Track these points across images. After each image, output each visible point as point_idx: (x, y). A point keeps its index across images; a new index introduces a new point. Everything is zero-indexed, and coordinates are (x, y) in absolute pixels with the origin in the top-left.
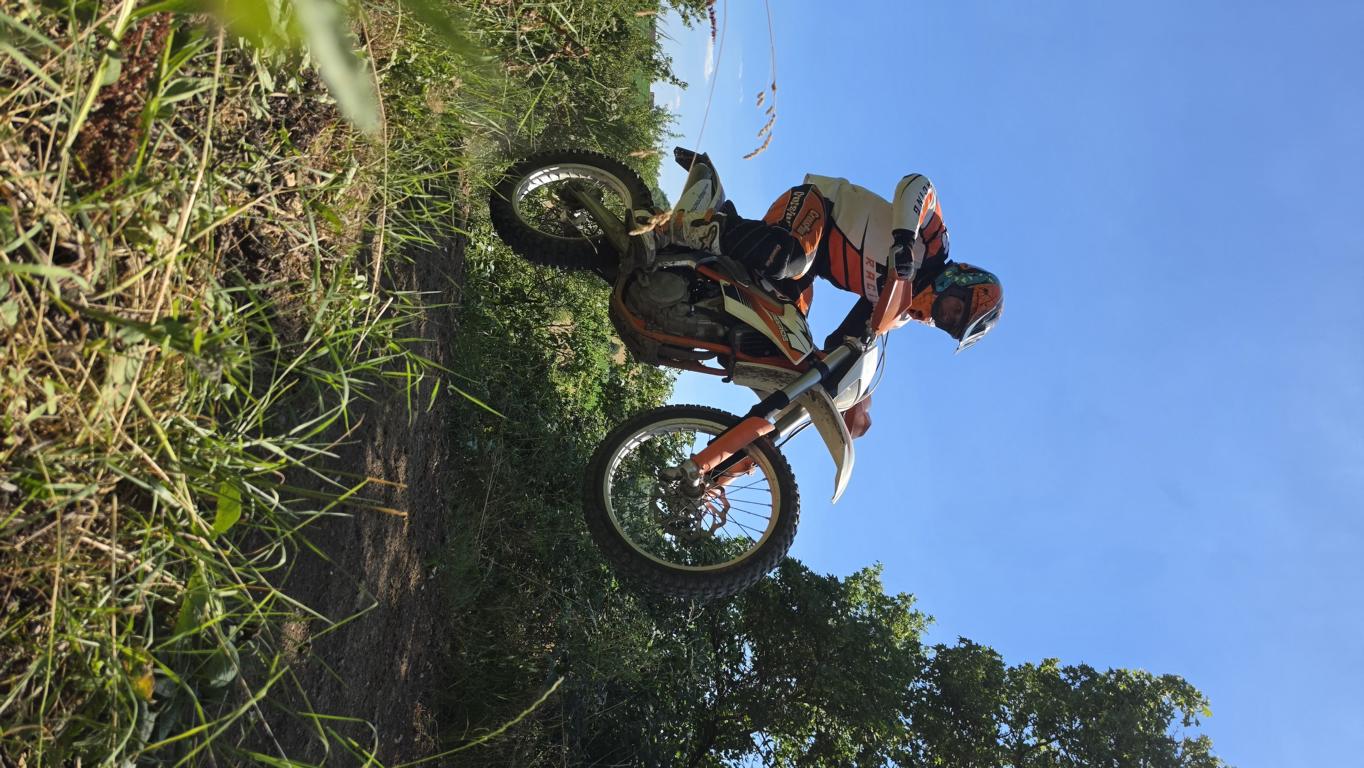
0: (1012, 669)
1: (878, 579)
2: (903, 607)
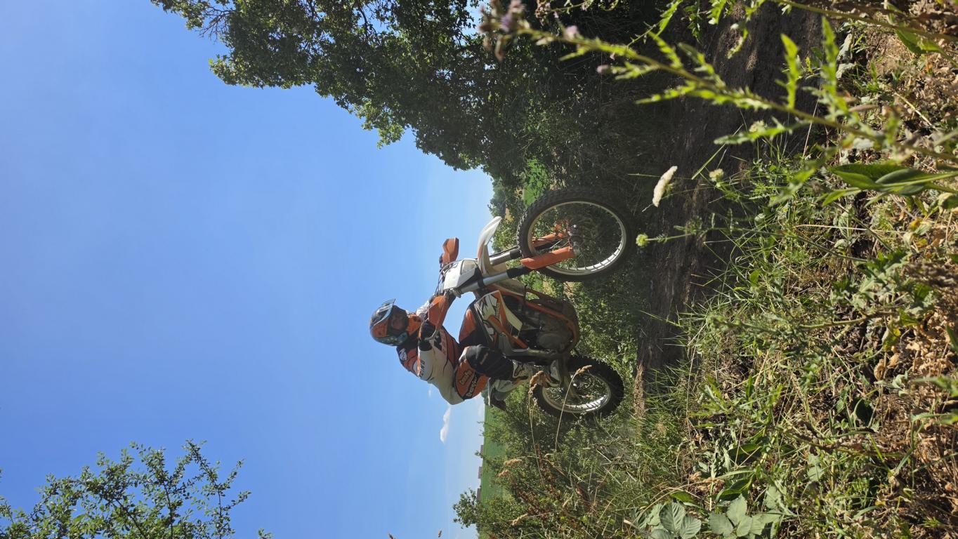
0: (310, 83)
1: (381, 138)
2: (370, 122)
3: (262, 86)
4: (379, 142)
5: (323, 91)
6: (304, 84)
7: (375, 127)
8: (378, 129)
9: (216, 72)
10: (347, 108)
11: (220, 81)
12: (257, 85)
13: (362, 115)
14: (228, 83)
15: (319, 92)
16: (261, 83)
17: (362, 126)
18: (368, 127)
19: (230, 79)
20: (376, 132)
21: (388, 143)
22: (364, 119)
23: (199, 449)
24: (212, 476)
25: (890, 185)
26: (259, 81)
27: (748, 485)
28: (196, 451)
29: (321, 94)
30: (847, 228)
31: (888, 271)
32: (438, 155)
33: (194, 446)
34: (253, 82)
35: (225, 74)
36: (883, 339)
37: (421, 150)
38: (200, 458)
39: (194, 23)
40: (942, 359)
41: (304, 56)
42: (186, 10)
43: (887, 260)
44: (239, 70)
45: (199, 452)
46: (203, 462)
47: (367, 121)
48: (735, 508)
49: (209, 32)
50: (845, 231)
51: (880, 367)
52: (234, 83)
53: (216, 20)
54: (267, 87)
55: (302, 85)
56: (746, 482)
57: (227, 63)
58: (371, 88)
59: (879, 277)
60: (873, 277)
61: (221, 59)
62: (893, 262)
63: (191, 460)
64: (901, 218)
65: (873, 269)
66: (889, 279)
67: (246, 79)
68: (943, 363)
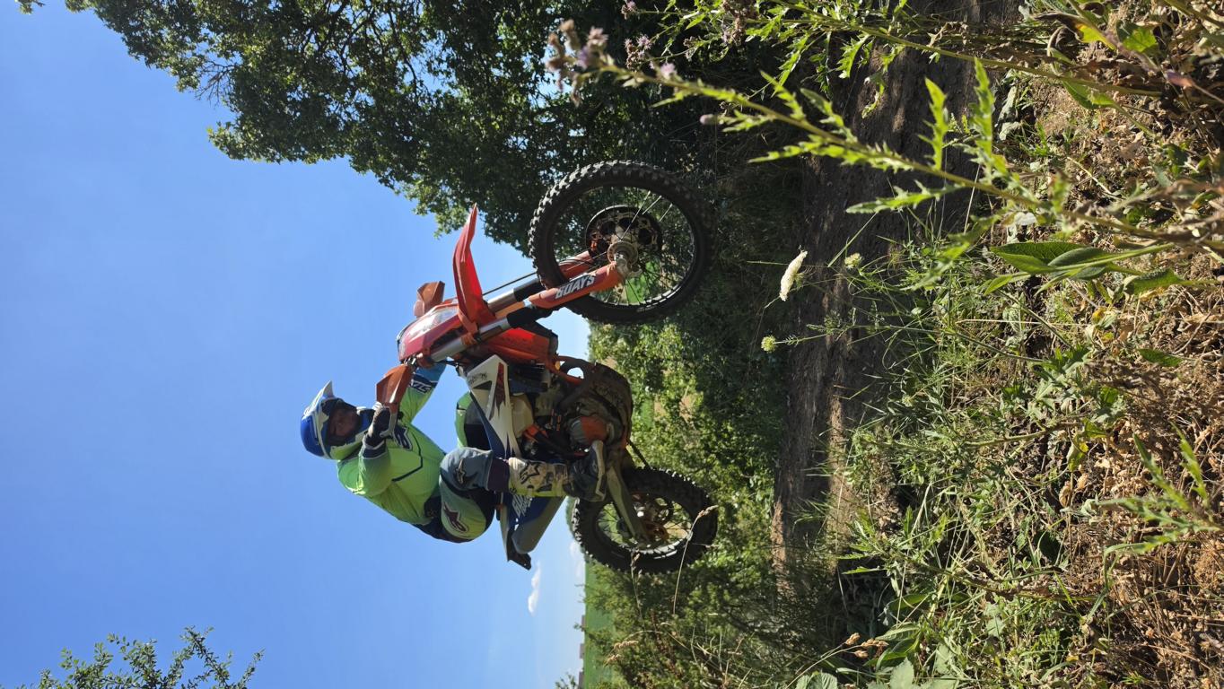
2: (423, 205)
3: (278, 161)
4: (437, 230)
5: (360, 166)
6: (335, 157)
7: (431, 211)
8: (435, 214)
9: (217, 144)
10: (392, 187)
11: (223, 155)
12: (272, 159)
13: (415, 196)
14: (234, 158)
15: (354, 168)
16: (277, 157)
17: (414, 210)
18: (422, 211)
19: (235, 152)
20: (433, 217)
21: (449, 232)
22: (416, 201)
23: (203, 639)
24: (222, 675)
25: (1065, 267)
26: (274, 154)
27: (914, 646)
28: (198, 642)
29: (358, 169)
30: (1020, 322)
31: (1067, 371)
32: (513, 245)
33: (195, 636)
34: (266, 156)
35: (229, 146)
36: (1068, 457)
37: (491, 239)
38: (205, 651)
39: (188, 83)
40: (1136, 478)
41: (334, 121)
42: (175, 65)
43: (1066, 359)
44: (248, 140)
45: (204, 643)
46: (210, 656)
47: (421, 204)
48: (899, 677)
49: (207, 94)
50: (1017, 325)
51: (1065, 491)
52: (241, 157)
53: (217, 78)
54: (286, 161)
55: (332, 158)
56: (912, 642)
57: (231, 131)
58: (423, 161)
59: (1057, 380)
60: (1050, 380)
61: (224, 126)
62: (1073, 361)
63: (192, 653)
64: (1082, 307)
65: (1050, 370)
66: (1070, 381)
67: (257, 152)
68: (1137, 482)
